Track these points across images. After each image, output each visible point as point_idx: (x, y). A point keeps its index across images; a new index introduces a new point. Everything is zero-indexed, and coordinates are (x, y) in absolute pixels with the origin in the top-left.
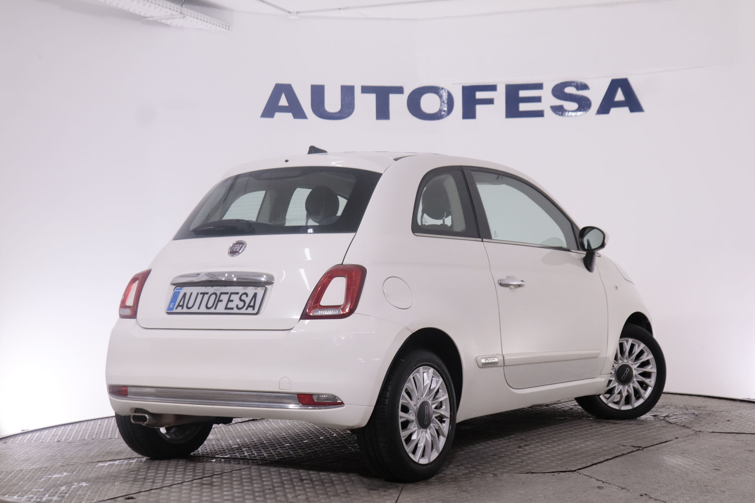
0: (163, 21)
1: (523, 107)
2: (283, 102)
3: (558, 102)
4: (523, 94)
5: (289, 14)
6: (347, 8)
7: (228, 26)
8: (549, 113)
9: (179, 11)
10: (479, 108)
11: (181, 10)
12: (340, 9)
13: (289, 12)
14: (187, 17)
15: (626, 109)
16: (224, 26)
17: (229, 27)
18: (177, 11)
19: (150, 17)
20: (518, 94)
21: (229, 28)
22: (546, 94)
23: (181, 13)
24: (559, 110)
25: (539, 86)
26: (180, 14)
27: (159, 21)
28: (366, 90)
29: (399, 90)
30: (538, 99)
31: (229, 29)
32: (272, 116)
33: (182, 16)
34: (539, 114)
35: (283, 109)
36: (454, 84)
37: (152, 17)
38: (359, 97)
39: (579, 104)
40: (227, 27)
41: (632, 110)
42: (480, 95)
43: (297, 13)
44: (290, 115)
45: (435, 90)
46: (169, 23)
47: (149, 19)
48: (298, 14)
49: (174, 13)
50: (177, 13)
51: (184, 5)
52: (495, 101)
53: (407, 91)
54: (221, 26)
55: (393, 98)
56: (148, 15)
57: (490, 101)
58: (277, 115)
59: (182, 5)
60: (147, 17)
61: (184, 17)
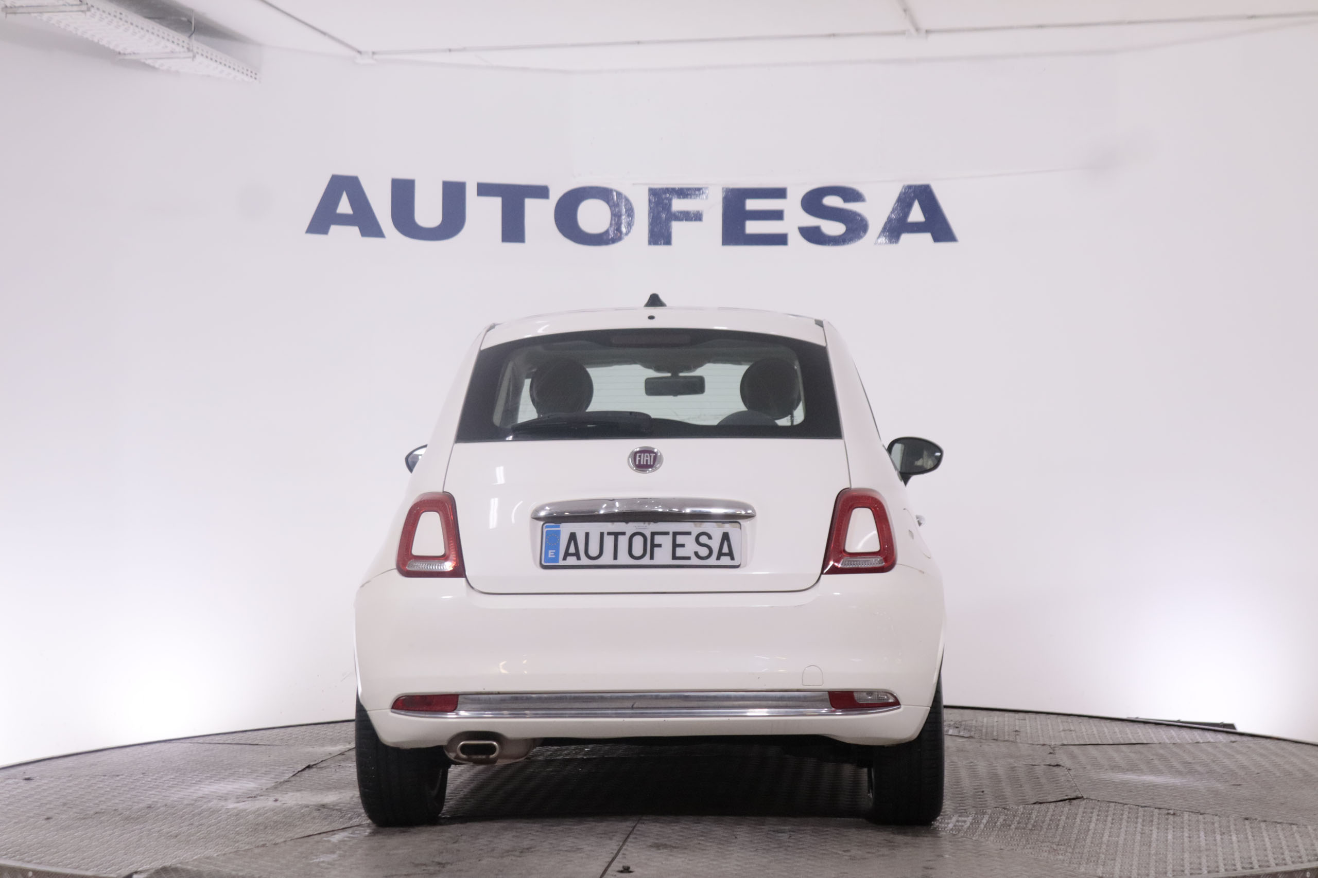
0: (149, 62)
1: (753, 227)
2: (344, 207)
3: (811, 221)
4: (752, 204)
5: (358, 55)
6: (464, 49)
7: (254, 72)
8: (795, 238)
9: (186, 45)
10: (678, 228)
11: (188, 44)
12: (450, 50)
13: (360, 52)
14: (197, 56)
15: (927, 237)
16: (249, 73)
17: (256, 74)
18: (183, 47)
19: (130, 54)
20: (744, 205)
21: (257, 77)
22: (792, 207)
23: (188, 49)
24: (813, 235)
25: (780, 193)
26: (185, 49)
27: (143, 61)
28: (485, 190)
29: (541, 192)
30: (777, 215)
31: (255, 78)
32: (324, 230)
33: (191, 54)
34: (780, 240)
35: (344, 220)
36: (634, 184)
37: (134, 53)
38: (473, 202)
39: (847, 227)
40: (253, 75)
41: (936, 239)
42: (678, 205)
43: (374, 53)
44: (355, 230)
45: (603, 194)
46: (157, 66)
47: (128, 57)
48: (376, 57)
49: (178, 49)
50: (182, 50)
51: (193, 36)
52: (705, 217)
53: (556, 194)
54: (245, 72)
55: (530, 204)
56: (128, 51)
57: (697, 217)
58: (334, 229)
59: (190, 37)
60: (125, 54)
61: (194, 57)
